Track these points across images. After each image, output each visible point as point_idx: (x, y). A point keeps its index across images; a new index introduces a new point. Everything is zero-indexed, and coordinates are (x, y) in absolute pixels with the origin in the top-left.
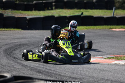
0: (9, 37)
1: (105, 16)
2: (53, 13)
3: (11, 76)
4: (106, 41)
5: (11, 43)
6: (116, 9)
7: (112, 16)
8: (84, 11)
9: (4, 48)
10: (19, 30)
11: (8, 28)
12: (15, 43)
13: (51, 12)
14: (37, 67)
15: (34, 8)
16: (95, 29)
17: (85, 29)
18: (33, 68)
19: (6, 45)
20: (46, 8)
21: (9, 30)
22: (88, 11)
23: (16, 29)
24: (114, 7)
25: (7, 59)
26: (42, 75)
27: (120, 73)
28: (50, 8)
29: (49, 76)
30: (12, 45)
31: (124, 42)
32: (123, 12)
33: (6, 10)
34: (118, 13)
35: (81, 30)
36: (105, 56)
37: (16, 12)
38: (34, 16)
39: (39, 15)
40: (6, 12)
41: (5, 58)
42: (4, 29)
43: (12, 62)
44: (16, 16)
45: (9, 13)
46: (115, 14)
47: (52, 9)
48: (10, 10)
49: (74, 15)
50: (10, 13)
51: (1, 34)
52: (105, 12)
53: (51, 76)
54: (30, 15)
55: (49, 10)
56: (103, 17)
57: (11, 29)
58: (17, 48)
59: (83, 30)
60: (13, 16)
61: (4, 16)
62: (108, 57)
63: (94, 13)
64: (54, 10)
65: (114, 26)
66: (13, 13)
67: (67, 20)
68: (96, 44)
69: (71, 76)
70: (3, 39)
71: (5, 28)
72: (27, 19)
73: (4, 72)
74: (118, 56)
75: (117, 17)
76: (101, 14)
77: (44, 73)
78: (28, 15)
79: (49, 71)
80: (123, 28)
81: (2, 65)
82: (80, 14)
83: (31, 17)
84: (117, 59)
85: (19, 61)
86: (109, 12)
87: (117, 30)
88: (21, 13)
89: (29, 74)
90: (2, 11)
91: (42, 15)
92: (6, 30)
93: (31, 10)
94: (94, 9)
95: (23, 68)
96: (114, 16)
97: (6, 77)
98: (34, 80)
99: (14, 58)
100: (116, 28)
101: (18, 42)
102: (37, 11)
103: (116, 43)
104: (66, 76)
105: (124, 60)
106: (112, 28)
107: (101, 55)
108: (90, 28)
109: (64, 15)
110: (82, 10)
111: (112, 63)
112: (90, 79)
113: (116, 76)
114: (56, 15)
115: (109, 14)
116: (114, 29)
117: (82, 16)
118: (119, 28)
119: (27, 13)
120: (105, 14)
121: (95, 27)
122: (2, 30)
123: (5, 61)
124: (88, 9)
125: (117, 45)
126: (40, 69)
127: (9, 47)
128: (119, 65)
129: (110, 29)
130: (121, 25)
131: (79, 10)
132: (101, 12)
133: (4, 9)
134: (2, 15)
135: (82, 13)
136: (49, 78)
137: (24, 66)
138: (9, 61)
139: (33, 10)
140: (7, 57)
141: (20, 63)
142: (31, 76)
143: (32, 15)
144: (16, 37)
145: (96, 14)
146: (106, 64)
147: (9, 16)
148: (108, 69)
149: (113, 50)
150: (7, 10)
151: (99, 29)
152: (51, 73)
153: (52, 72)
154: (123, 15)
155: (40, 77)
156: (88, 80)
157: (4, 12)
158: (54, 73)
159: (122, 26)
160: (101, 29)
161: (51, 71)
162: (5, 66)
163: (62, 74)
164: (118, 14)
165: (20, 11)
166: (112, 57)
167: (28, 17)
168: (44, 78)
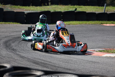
0: (8, 30)
1: (97, 12)
2: (49, 9)
3: (11, 66)
4: (98, 36)
5: (10, 36)
6: (106, 6)
7: (103, 12)
8: (78, 7)
9: (4, 40)
10: (18, 23)
11: (7, 22)
12: (14, 35)
13: (47, 8)
14: (34, 58)
15: (31, 4)
16: (88, 24)
17: (79, 24)
18: (30, 59)
19: (5, 37)
20: (43, 4)
21: (8, 24)
22: (81, 7)
23: (15, 23)
24: (105, 4)
25: (6, 51)
26: (38, 66)
27: (110, 65)
28: (46, 4)
29: (45, 67)
30: (12, 38)
31: (114, 36)
32: (113, 8)
33: (5, 5)
34: (109, 9)
35: (75, 25)
36: (97, 49)
37: (15, 7)
38: (32, 11)
39: (36, 10)
40: (5, 7)
41: (5, 49)
42: (3, 23)
43: (11, 54)
44: (15, 11)
45: (8, 8)
46: (106, 10)
47: (48, 5)
48: (9, 5)
49: (68, 10)
50: (10, 8)
51: (1, 28)
52: (97, 8)
53: (47, 67)
54: (28, 10)
55: (46, 5)
56: (95, 13)
57: (10, 23)
58: (15, 41)
59: (77, 25)
60: (12, 10)
61: (4, 11)
62: (99, 50)
63: (86, 9)
64: (50, 5)
65: (105, 22)
66: (12, 8)
67: (62, 15)
68: (88, 38)
69: (66, 68)
70: (3, 32)
71: (5, 22)
72: (25, 13)
73: (4, 63)
74: (108, 49)
75: (108, 13)
76: (93, 10)
77: (41, 64)
78: (26, 10)
79: (45, 62)
80: (113, 24)
81: (2, 56)
82: (73, 9)
83: (29, 12)
84: (108, 52)
85: (18, 53)
86: (100, 8)
87: (108, 25)
88: (19, 8)
89: (26, 65)
90: (2, 6)
91: (39, 10)
92: (6, 24)
93: (29, 6)
94: (87, 5)
95: (21, 59)
96: (105, 12)
97: (6, 67)
98: (32, 71)
99: (13, 50)
100: (107, 24)
101: (16, 35)
102: (34, 7)
103: (107, 37)
104: (61, 68)
105: (114, 53)
106: (104, 24)
107: (93, 49)
108: (83, 23)
109: (59, 10)
110: (76, 6)
111: (103, 56)
112: (83, 71)
113: (107, 68)
114: (52, 11)
115: (101, 10)
116: (105, 24)
117: (75, 11)
118: (110, 24)
119: (25, 8)
120: (97, 10)
121: (88, 22)
122: (2, 24)
123: (4, 52)
124: (81, 5)
125: (108, 39)
126: (37, 60)
127: (8, 39)
128: (110, 58)
129: (102, 24)
130: (111, 20)
131: (73, 6)
132: (93, 8)
133: (4, 4)
134: (2, 9)
135: (76, 9)
136: (45, 69)
137: (22, 57)
138: (8, 52)
139: (31, 5)
140: (6, 49)
141: (18, 55)
142: (28, 67)
143: (29, 10)
144: (15, 31)
145: (89, 10)
146: (97, 57)
147: (9, 10)
148: (100, 62)
149: (104, 43)
150: (7, 5)
151: (91, 24)
152: (46, 64)
153: (48, 63)
154: (113, 11)
155: (37, 67)
156: (81, 71)
157: (4, 7)
158: (49, 65)
159: (113, 22)
160: (93, 24)
161: (46, 63)
162: (4, 57)
163: (57, 65)
164: (109, 11)
165: (19, 6)
166: (104, 50)
167: (26, 12)
168: (40, 68)
